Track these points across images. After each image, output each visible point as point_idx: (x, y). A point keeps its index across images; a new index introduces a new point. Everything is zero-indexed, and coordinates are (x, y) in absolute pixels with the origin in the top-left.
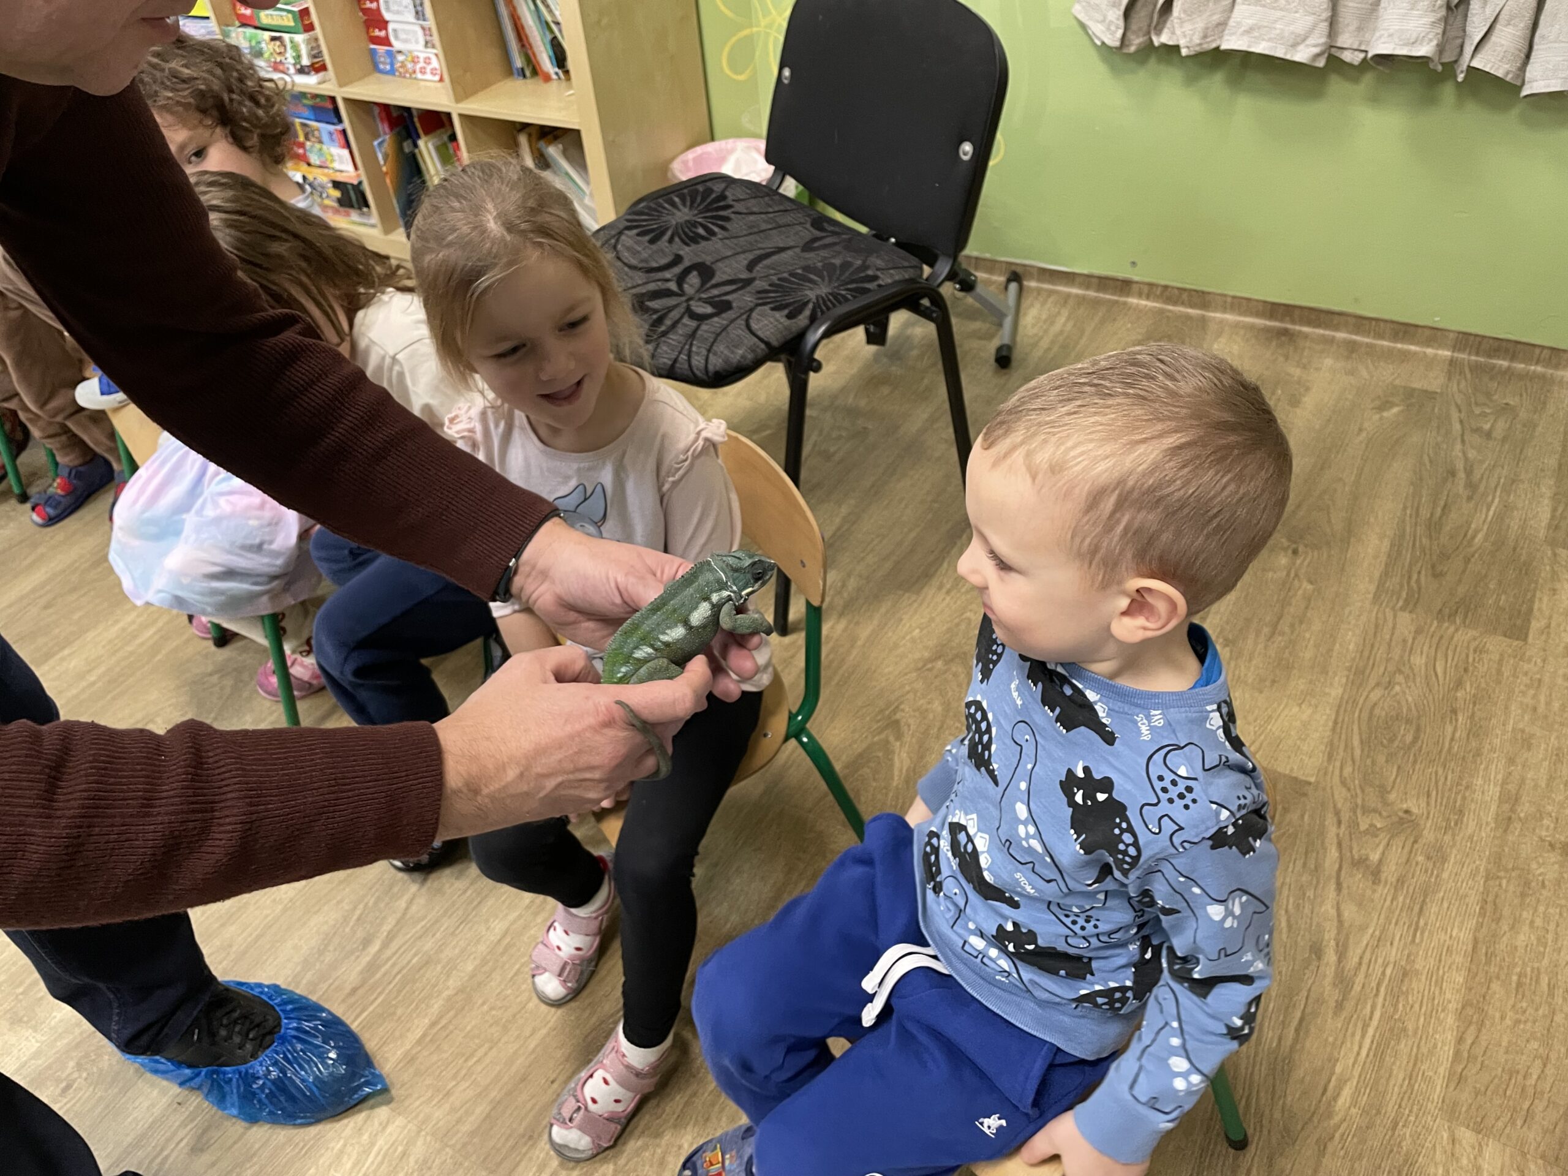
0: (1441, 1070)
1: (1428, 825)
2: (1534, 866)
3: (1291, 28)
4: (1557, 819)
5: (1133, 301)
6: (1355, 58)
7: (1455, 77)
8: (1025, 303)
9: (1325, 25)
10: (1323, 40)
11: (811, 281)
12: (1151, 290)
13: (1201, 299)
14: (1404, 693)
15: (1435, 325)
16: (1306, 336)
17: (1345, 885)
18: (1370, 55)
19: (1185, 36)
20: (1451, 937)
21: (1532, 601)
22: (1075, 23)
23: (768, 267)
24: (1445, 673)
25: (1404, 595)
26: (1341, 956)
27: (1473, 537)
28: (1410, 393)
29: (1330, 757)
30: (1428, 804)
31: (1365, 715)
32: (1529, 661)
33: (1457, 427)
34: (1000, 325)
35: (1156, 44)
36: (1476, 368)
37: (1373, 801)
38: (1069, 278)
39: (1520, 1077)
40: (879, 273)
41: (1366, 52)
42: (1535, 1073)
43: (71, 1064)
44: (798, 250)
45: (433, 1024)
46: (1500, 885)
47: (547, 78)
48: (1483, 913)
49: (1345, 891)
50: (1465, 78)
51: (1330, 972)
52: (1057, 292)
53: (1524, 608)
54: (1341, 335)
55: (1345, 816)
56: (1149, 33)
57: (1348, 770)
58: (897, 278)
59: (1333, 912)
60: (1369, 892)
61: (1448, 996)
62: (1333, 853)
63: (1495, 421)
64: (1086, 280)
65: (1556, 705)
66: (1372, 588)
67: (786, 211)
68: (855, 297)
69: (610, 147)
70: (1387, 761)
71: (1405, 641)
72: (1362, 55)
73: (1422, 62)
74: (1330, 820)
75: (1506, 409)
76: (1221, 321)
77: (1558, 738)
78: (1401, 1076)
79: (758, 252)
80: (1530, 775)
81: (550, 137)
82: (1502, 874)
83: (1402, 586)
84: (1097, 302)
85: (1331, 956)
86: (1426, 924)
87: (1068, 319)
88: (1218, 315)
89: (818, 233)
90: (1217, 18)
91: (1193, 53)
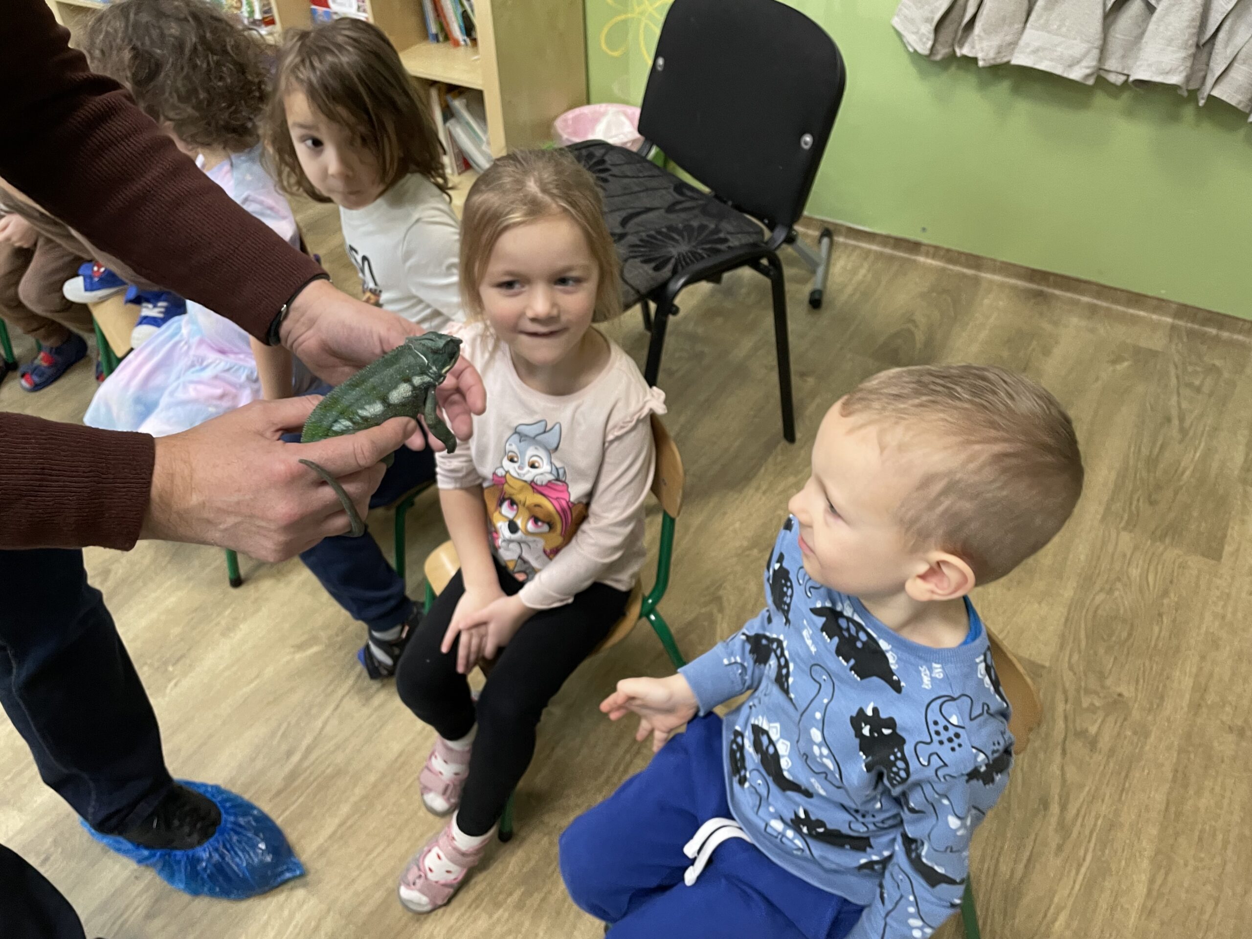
0: (1136, 904)
1: (1136, 706)
2: (1216, 744)
3: (1070, 52)
4: (1236, 707)
5: (921, 259)
6: (1119, 80)
7: (1197, 102)
8: (835, 255)
9: (1095, 53)
10: (1094, 63)
11: (673, 239)
12: (936, 251)
13: (975, 261)
14: (1122, 598)
15: (1160, 296)
16: (1057, 298)
17: (1068, 751)
18: (1131, 79)
19: (982, 51)
20: (1149, 797)
21: (1226, 528)
22: (892, 31)
23: (638, 225)
24: (1155, 583)
25: (1126, 516)
26: (1063, 808)
27: (1183, 473)
28: (1138, 351)
29: (1062, 647)
30: (1136, 689)
31: (1090, 615)
32: (1221, 578)
33: (1174, 381)
34: (814, 272)
35: (958, 55)
36: (1191, 333)
37: (1093, 683)
38: (871, 237)
39: (1196, 913)
40: (729, 237)
41: (1128, 76)
42: (1209, 909)
43: (50, 840)
44: (662, 211)
45: (341, 825)
46: (1189, 759)
47: (456, 44)
48: (1174, 780)
49: (1068, 755)
50: (1206, 104)
51: (1054, 820)
52: (859, 247)
53: (1219, 534)
54: (1085, 299)
55: (1072, 693)
56: (952, 46)
57: (1076, 657)
58: (744, 241)
59: (1058, 772)
60: (1087, 758)
61: (1144, 844)
62: (1060, 724)
63: (1204, 379)
64: (885, 240)
65: (1240, 615)
66: (1101, 510)
67: (653, 176)
68: (709, 256)
69: (507, 106)
70: (1106, 652)
71: (1124, 555)
72: (1123, 78)
73: (1172, 88)
74: (1059, 696)
75: (1213, 370)
76: (991, 282)
77: (1240, 641)
78: (1105, 906)
79: (630, 211)
80: (1217, 670)
81: (456, 91)
82: (1190, 749)
83: (1124, 510)
84: (891, 258)
85: (1055, 809)
86: (1130, 786)
87: (869, 271)
88: (989, 276)
89: (679, 198)
90: (1009, 38)
91: (988, 65)
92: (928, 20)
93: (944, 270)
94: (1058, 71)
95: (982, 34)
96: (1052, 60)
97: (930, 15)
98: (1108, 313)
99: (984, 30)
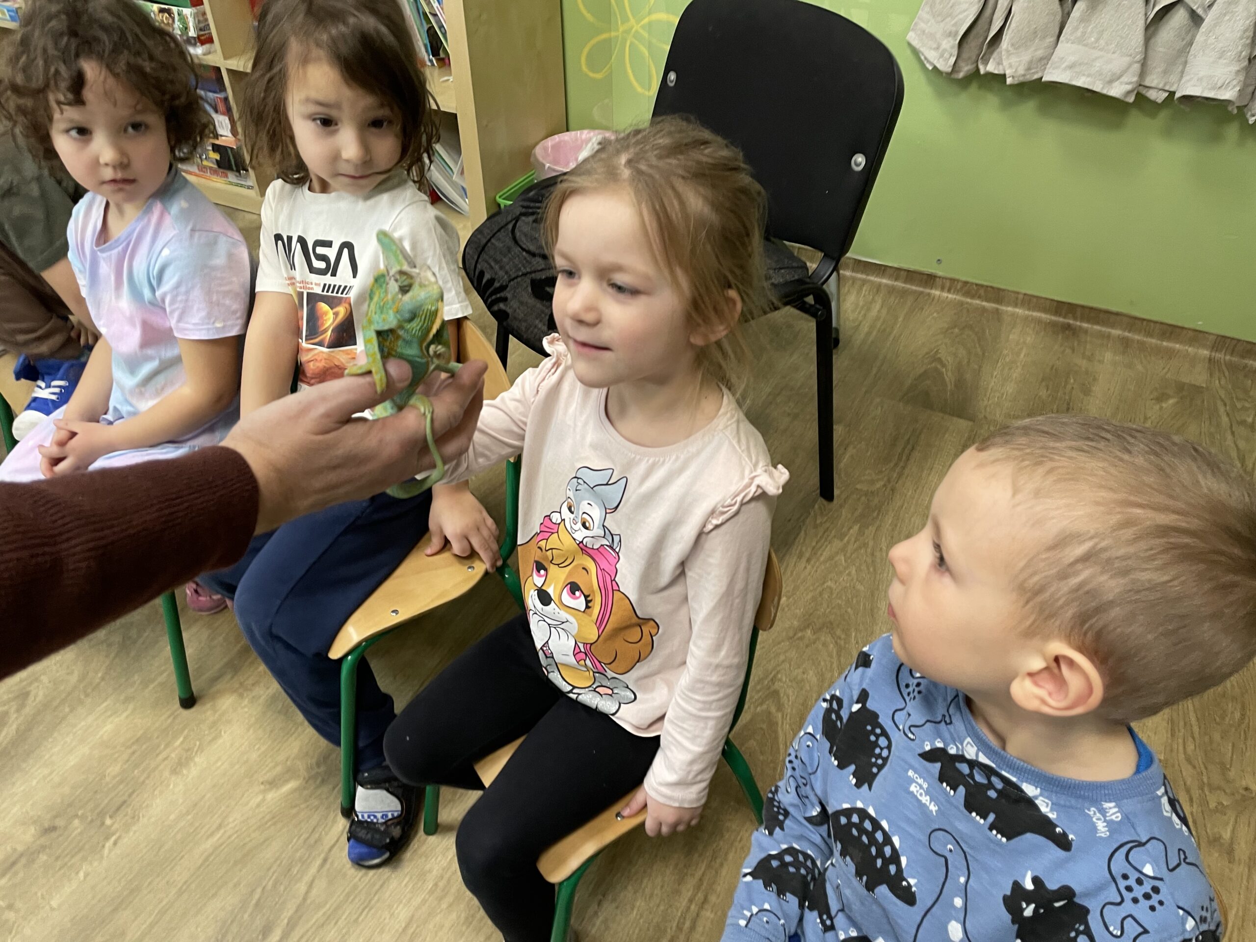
3: (1110, 67)
5: (936, 293)
6: (1161, 97)
8: (844, 290)
9: (1137, 67)
10: (1135, 79)
12: (952, 284)
13: (996, 294)
15: (1197, 328)
16: (1086, 331)
18: (1177, 95)
19: (1011, 67)
28: (1181, 387)
33: (1225, 419)
35: (982, 72)
36: (1232, 367)
37: (1217, 778)
38: (880, 269)
41: (1173, 92)
52: (869, 281)
55: (1196, 793)
56: (977, 62)
57: (1191, 747)
58: (789, 278)
60: (1228, 871)
64: (897, 273)
70: (1222, 738)
72: (1166, 95)
73: (1222, 104)
76: (1013, 314)
84: (904, 293)
87: (882, 306)
88: (1010, 309)
90: (1040, 53)
91: (1016, 82)
92: (950, 34)
93: (962, 304)
94: (1097, 87)
95: (1010, 49)
96: (1089, 76)
97: (954, 29)
98: (1142, 347)
99: (1012, 45)
